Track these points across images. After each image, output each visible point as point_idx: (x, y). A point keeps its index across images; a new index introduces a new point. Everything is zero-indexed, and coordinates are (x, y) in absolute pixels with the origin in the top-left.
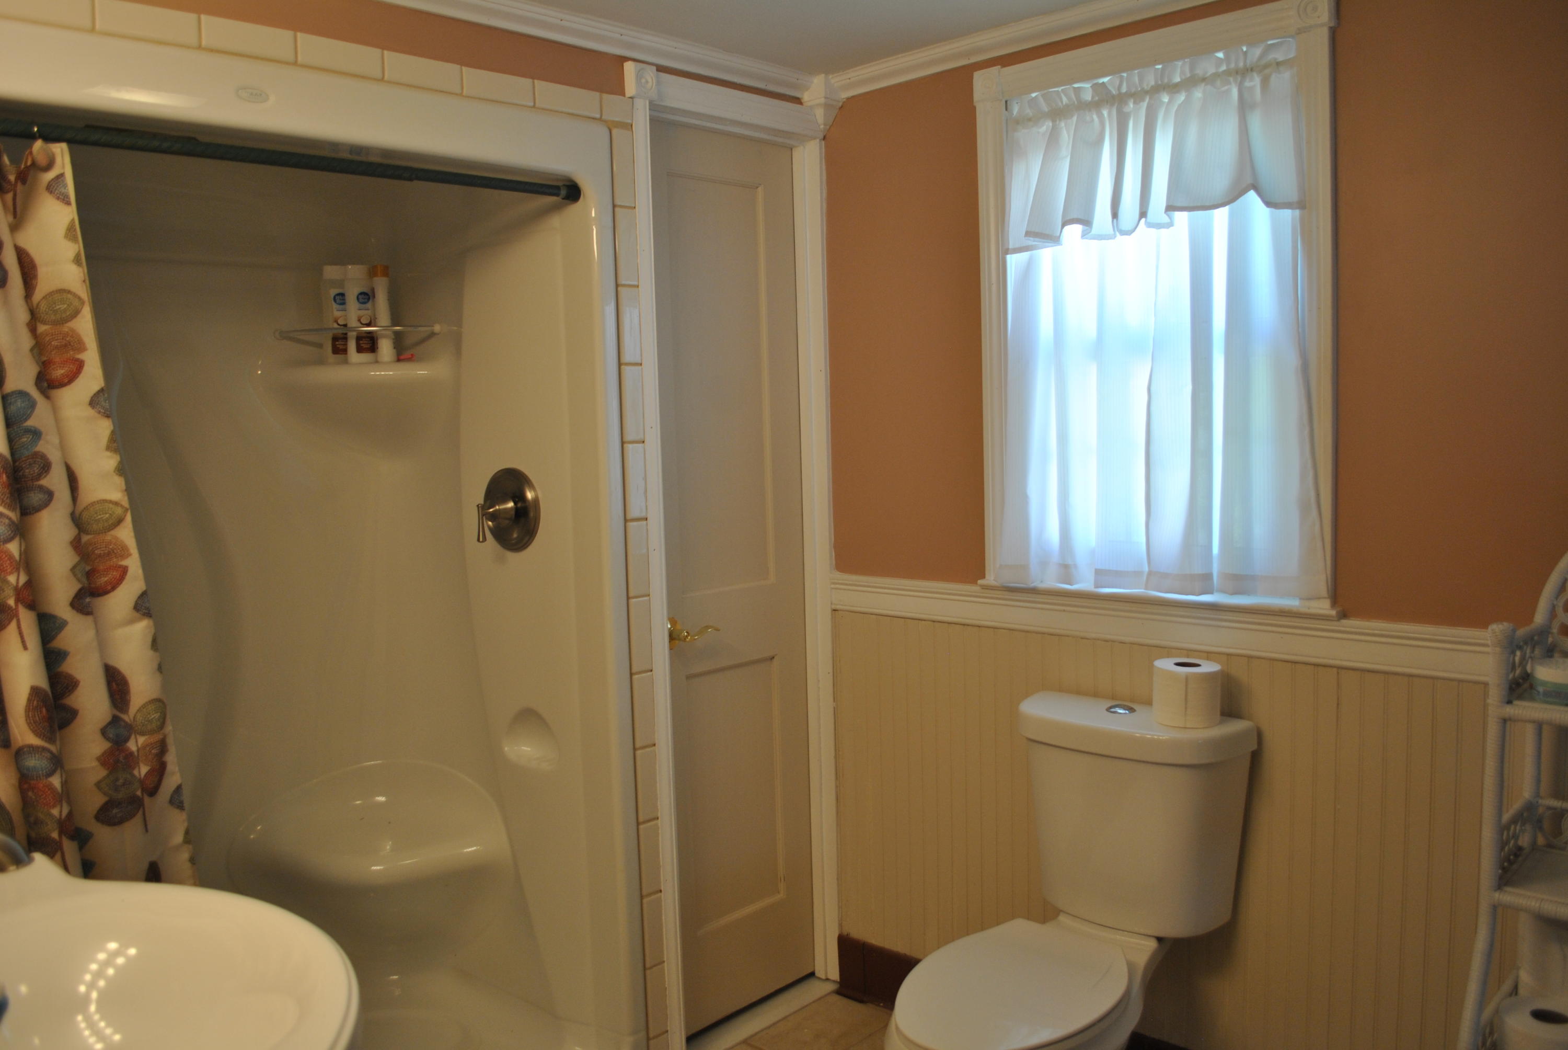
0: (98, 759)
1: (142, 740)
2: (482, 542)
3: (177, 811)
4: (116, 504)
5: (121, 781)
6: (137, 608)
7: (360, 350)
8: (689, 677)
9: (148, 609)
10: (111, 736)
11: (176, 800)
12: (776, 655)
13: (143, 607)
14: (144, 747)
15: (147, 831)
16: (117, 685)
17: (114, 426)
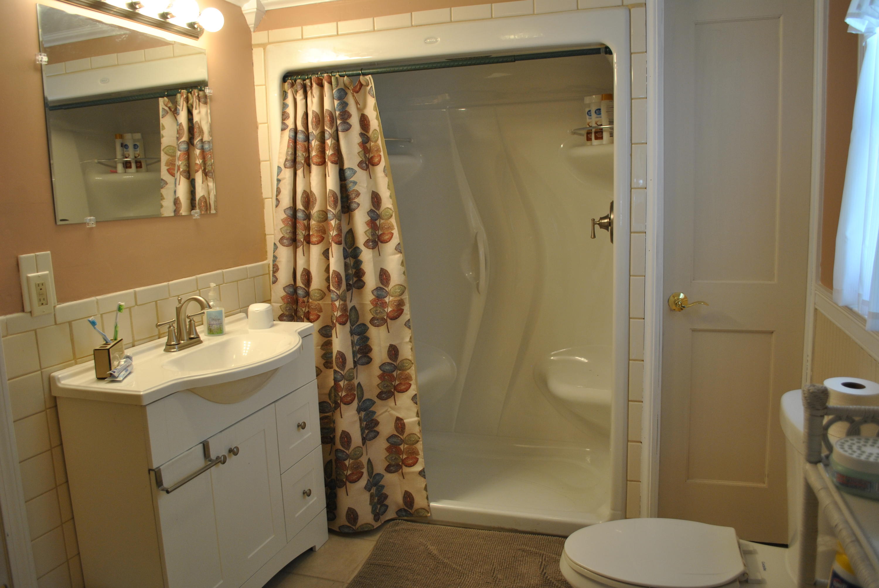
0: (370, 301)
1: (391, 298)
2: (593, 238)
3: (407, 329)
4: (390, 209)
5: (378, 311)
6: (396, 249)
7: (596, 138)
8: (694, 330)
9: (400, 250)
10: (375, 294)
11: (407, 324)
12: (775, 331)
13: (398, 249)
14: (391, 301)
15: (389, 332)
16: (386, 276)
17: (388, 180)
